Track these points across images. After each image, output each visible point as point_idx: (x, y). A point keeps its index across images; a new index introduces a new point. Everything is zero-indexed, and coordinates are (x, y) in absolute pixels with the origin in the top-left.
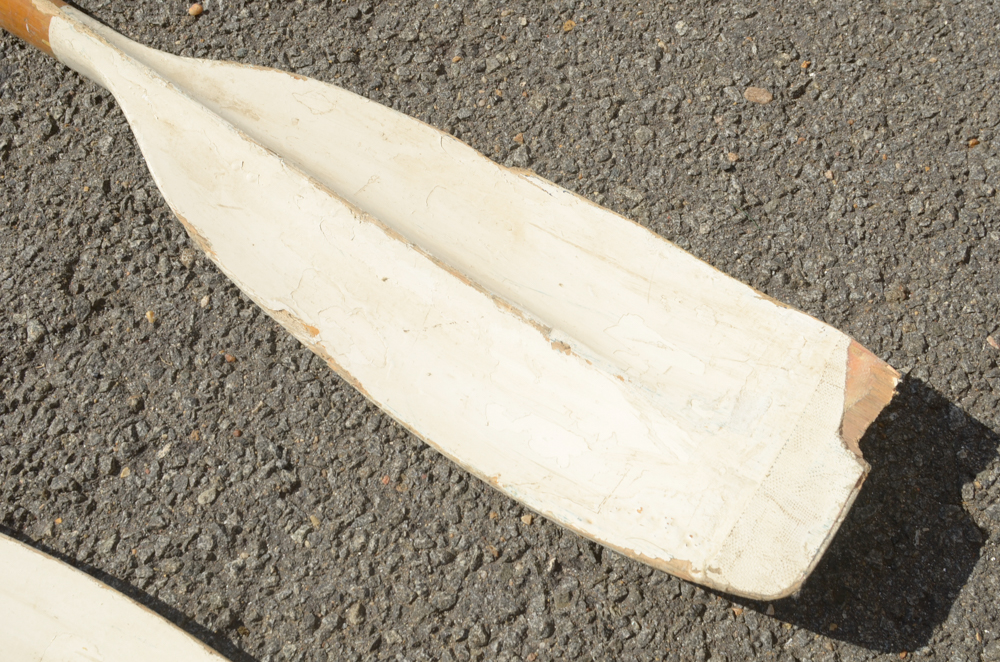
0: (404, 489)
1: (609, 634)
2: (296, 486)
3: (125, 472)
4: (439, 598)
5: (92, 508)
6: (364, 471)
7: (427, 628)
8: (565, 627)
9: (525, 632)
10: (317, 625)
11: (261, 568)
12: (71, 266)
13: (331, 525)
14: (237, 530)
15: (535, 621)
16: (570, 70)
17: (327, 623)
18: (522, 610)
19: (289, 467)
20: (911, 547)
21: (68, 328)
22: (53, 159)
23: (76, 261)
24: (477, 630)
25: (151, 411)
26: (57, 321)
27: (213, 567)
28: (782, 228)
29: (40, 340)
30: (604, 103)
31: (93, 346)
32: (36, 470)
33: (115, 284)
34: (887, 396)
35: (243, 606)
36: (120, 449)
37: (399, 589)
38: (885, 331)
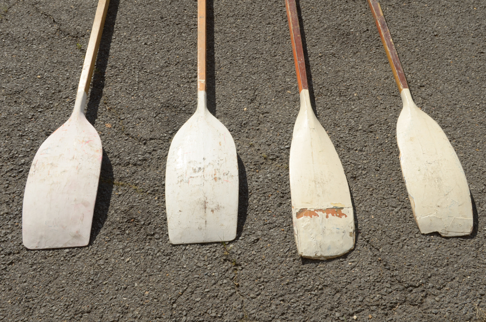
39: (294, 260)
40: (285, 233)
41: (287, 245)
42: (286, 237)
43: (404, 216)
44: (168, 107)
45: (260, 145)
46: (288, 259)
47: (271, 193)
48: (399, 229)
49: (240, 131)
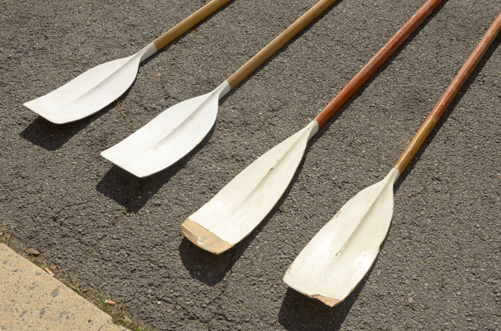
0: (307, 234)
1: (280, 268)
2: (307, 219)
3: (308, 194)
4: (286, 241)
5: (301, 190)
6: (310, 228)
7: (281, 239)
8: (282, 261)
9: (281, 255)
10: (281, 223)
11: (291, 214)
12: (348, 183)
13: (299, 224)
14: (298, 210)
15: (282, 256)
16: (410, 262)
17: (282, 225)
18: (285, 254)
19: (310, 217)
20: (301, 324)
21: (335, 184)
22: (370, 177)
23: (349, 183)
24: (280, 247)
25: (320, 197)
26: (336, 182)
27: (291, 208)
28: (375, 303)
29: (332, 180)
30: (402, 269)
31: (332, 187)
32: (307, 182)
33: (345, 189)
34: (327, 304)
35: (284, 212)
36: (312, 193)
37: (288, 235)
38: (352, 323)
39: (166, 235)
40: (183, 213)
41: (173, 222)
42: (179, 216)
43: (283, 265)
44: (210, 83)
45: (241, 145)
46: (163, 231)
47: (206, 181)
48: (267, 271)
49: (238, 127)
